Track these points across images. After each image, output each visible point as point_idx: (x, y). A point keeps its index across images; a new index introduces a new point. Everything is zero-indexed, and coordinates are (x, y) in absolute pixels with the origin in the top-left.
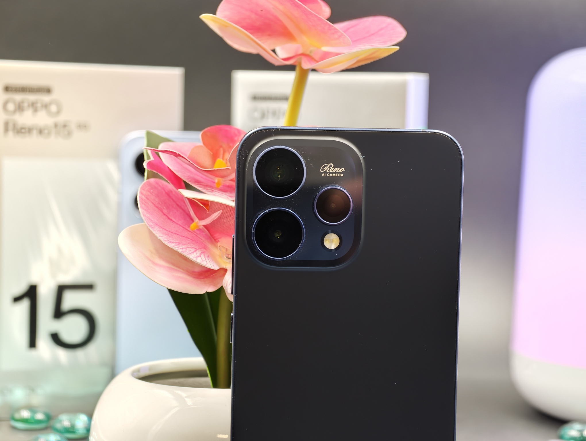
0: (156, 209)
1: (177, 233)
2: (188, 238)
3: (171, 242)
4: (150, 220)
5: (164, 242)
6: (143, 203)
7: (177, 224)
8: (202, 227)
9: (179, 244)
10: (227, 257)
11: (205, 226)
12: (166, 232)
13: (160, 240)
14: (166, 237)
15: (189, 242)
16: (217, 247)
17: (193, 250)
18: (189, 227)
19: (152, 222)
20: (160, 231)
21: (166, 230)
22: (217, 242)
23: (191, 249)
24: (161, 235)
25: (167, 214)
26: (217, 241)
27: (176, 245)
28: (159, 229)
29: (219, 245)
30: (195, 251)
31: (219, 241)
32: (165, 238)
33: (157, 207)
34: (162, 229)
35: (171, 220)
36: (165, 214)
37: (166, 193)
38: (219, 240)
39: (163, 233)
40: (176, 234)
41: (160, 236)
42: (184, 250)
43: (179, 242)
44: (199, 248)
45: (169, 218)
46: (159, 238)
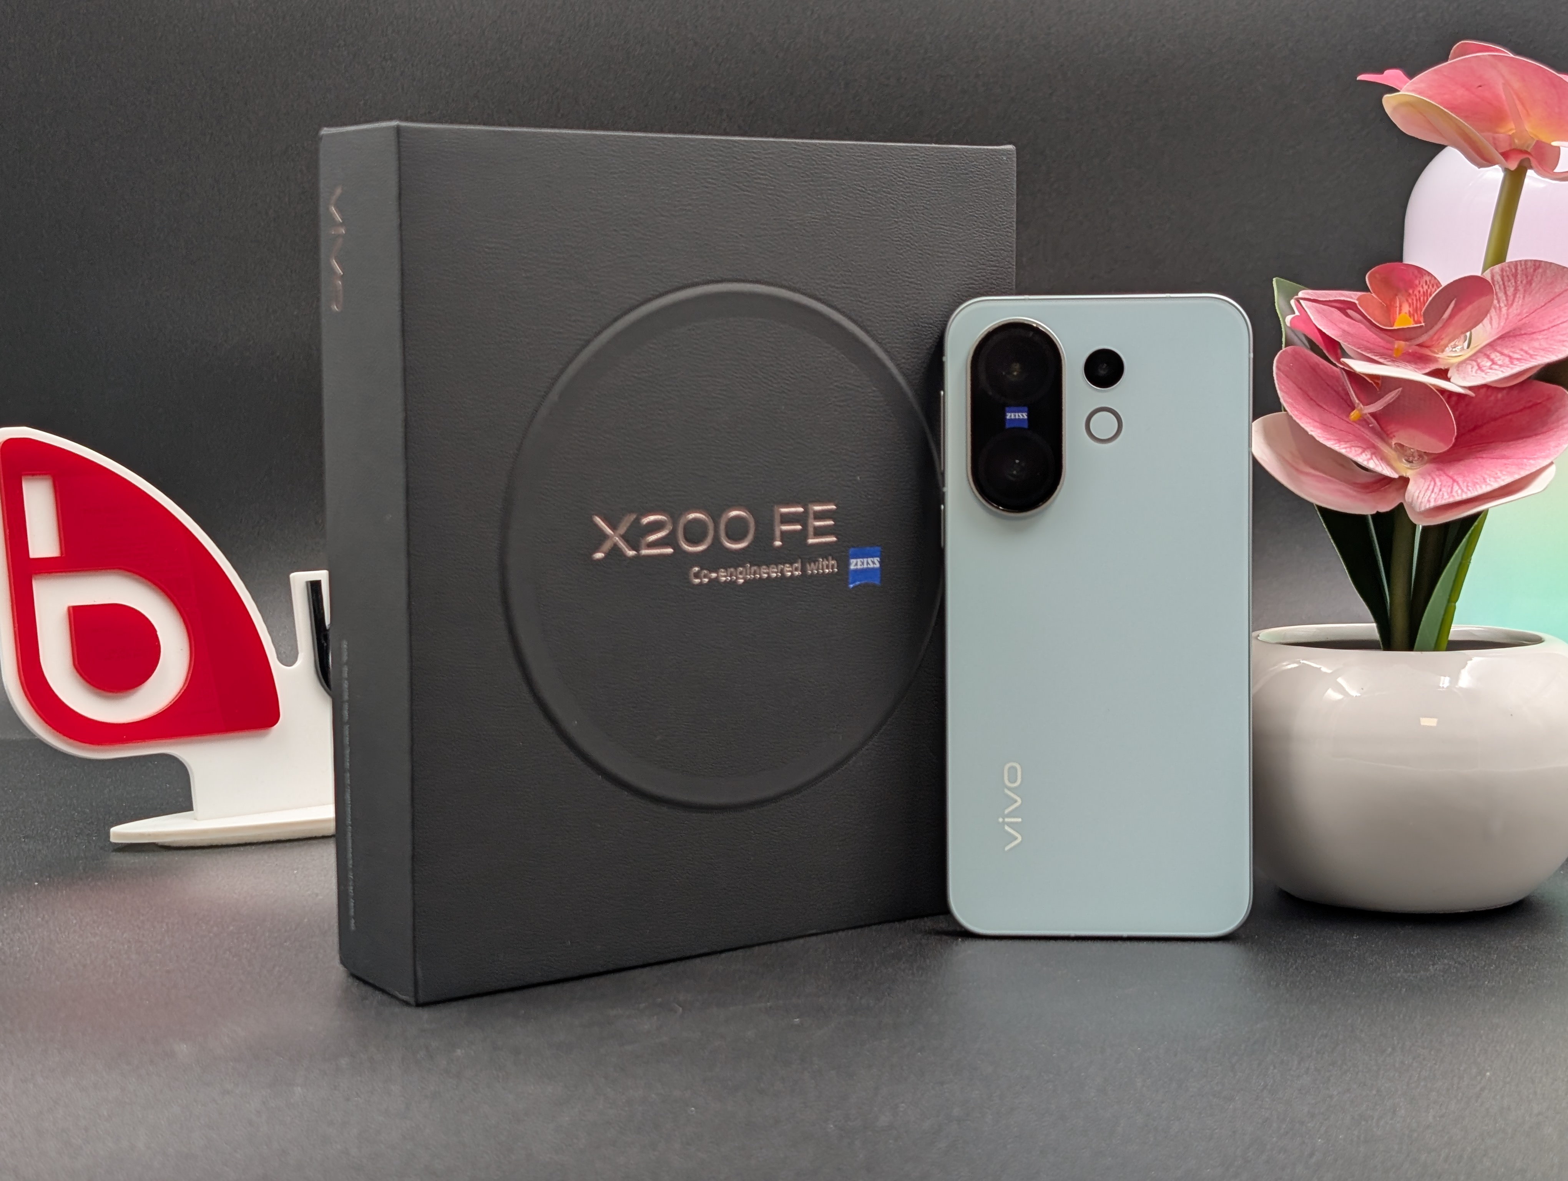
0: (1299, 391)
1: (1332, 425)
2: (1349, 433)
3: (1328, 439)
4: (1294, 407)
5: (1317, 439)
6: (1281, 383)
7: (1330, 412)
8: (1369, 416)
9: (1339, 441)
10: (1406, 460)
11: (1373, 415)
13: (1312, 437)
14: (1320, 431)
15: (1351, 438)
16: (1390, 445)
17: (1360, 450)
18: (1348, 415)
19: (1297, 411)
20: (1309, 423)
21: (1318, 422)
22: (1391, 438)
23: (1357, 449)
24: (1312, 428)
25: (1314, 399)
26: (1391, 436)
27: (1336, 444)
29: (1393, 443)
30: (1363, 452)
31: (1394, 436)
32: (1319, 433)
33: (1301, 389)
34: (1313, 419)
35: (1322, 407)
36: (1312, 399)
37: (1310, 366)
38: (1395, 434)
39: (1314, 427)
40: (1331, 427)
41: (1312, 431)
42: (1348, 449)
43: (1338, 439)
44: (1368, 448)
45: (1319, 405)
46: (1310, 433)
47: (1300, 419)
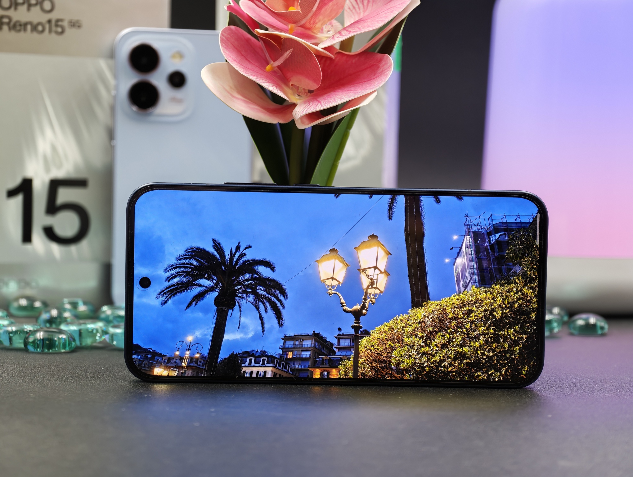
3: (247, 73)
4: (229, 56)
5: (240, 72)
6: (223, 43)
7: (253, 64)
8: (276, 67)
9: (254, 76)
10: (298, 95)
11: (279, 67)
12: (243, 67)
14: (242, 69)
16: (288, 85)
17: (267, 82)
18: (265, 68)
19: (231, 58)
20: (238, 65)
21: (243, 66)
22: (289, 81)
23: (263, 81)
24: (238, 67)
25: (245, 56)
27: (251, 76)
28: (237, 64)
29: (290, 84)
31: (291, 80)
33: (236, 48)
34: (239, 64)
35: (249, 61)
36: (243, 55)
37: (245, 39)
40: (252, 70)
42: (258, 79)
43: (254, 75)
45: (247, 60)
46: (236, 69)
47: (231, 62)
